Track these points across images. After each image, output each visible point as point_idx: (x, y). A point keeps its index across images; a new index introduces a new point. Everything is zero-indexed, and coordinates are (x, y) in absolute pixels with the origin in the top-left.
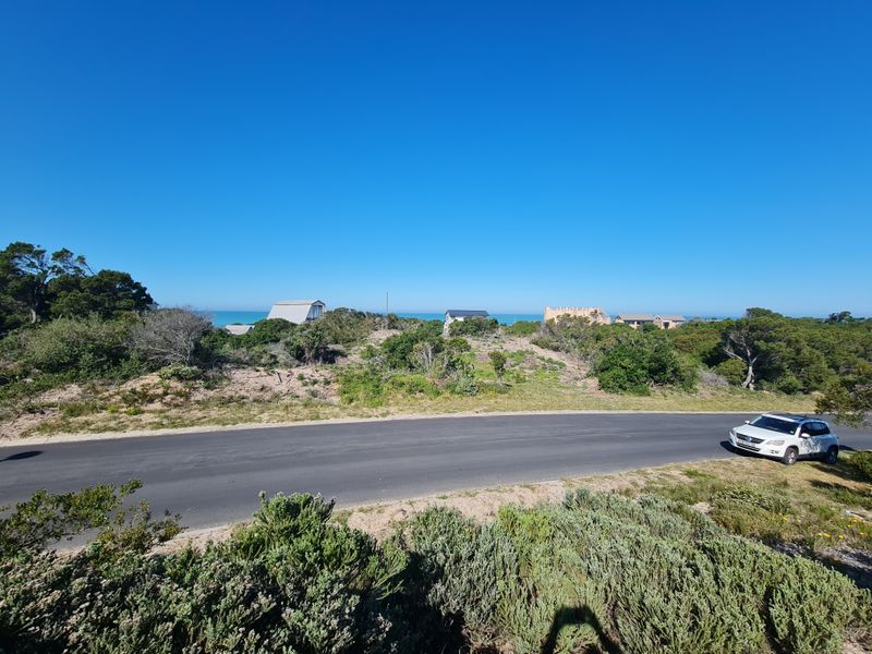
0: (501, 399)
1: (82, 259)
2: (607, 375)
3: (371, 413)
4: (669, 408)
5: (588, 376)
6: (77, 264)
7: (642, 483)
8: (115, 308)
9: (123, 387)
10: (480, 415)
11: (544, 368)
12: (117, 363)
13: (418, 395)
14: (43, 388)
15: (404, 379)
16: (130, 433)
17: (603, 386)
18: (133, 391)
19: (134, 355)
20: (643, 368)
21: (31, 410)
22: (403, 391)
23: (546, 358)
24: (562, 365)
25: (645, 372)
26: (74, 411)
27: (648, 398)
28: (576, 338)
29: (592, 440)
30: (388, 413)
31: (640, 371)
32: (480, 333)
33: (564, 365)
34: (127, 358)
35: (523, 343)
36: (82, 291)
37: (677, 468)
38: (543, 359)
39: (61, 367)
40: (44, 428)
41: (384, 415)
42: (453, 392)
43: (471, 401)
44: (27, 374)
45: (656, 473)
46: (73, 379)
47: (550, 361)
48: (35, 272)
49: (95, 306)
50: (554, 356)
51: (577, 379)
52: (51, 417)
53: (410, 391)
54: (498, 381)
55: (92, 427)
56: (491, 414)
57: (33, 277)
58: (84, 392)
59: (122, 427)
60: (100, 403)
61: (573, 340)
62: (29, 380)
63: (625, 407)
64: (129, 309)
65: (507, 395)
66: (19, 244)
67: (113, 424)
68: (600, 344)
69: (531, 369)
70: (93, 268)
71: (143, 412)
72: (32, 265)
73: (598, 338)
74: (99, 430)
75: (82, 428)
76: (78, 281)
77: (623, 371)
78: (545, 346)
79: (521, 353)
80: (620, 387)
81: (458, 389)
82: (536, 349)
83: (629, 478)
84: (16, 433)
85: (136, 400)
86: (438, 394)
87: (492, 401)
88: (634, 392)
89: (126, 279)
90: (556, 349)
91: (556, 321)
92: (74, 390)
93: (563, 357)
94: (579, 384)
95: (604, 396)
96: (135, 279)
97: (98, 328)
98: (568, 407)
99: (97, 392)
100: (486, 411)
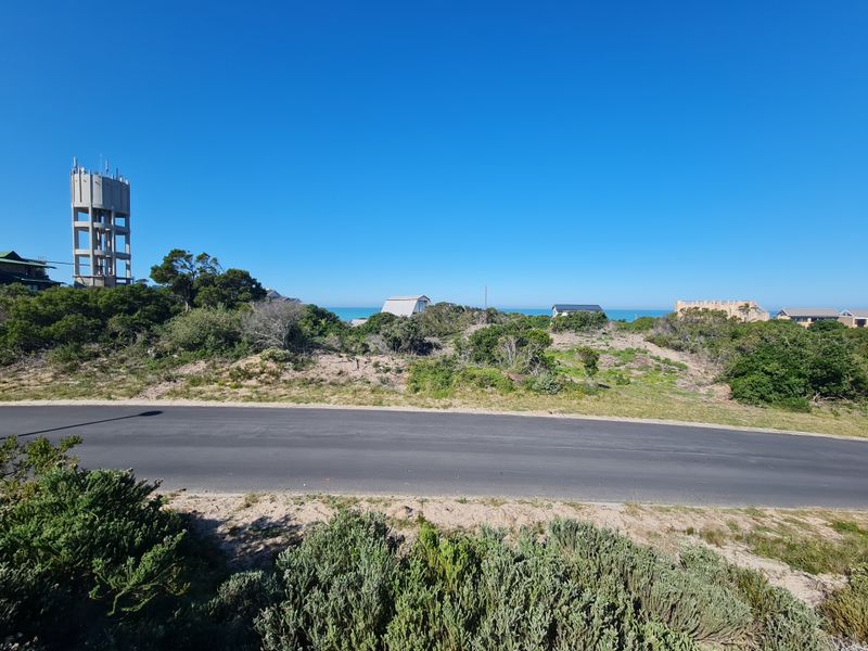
0: (588, 401)
1: (215, 260)
2: (741, 382)
3: (432, 404)
4: (839, 430)
5: (716, 381)
6: (213, 265)
7: (746, 526)
8: (237, 300)
9: (234, 365)
10: (554, 416)
11: (658, 369)
12: (232, 345)
13: (490, 389)
14: (183, 362)
15: (476, 372)
16: (227, 404)
17: (736, 395)
18: (239, 369)
19: (245, 339)
20: (800, 376)
21: (168, 379)
22: (473, 383)
23: (662, 359)
24: (682, 367)
25: (802, 381)
26: (195, 381)
27: (806, 415)
28: (706, 335)
29: (696, 461)
30: (450, 405)
31: (793, 379)
32: (585, 328)
33: (686, 368)
34: (240, 341)
35: (636, 340)
36: (215, 286)
37: (821, 514)
38: (658, 359)
39: (194, 347)
40: (174, 394)
41: (445, 407)
42: (529, 389)
43: (549, 399)
44: (174, 351)
45: (778, 518)
46: (203, 356)
47: (667, 361)
48: (186, 272)
49: (223, 298)
50: (673, 356)
51: (700, 385)
52: (180, 385)
53: (481, 385)
54: (590, 381)
55: (203, 395)
56: (567, 416)
57: (184, 276)
58: (208, 367)
59: (223, 398)
60: (214, 377)
61: (702, 339)
62: (175, 356)
63: (763, 423)
64: (246, 301)
65: (595, 397)
66: (176, 251)
67: (217, 394)
68: (737, 343)
69: (640, 369)
70: (222, 269)
71: (241, 387)
72: (184, 266)
73: (734, 336)
74: (207, 399)
75: (196, 396)
76: (213, 278)
77: (767, 378)
78: (664, 344)
79: (630, 352)
80: (762, 397)
81: (535, 386)
82: (651, 347)
83: (728, 517)
84: (154, 396)
85: (239, 376)
86: (511, 389)
87: (575, 402)
88: (784, 406)
89: (245, 276)
90: (678, 348)
91: (680, 315)
92: (202, 364)
93: (686, 358)
94: (702, 391)
95: (735, 407)
96: (252, 276)
97: (220, 315)
98: (675, 416)
99: (216, 368)
100: (562, 412)
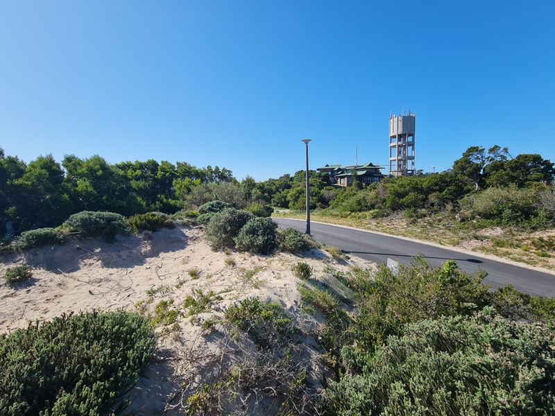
1: (506, 150)
6: (502, 154)
8: (527, 180)
9: (532, 235)
12: (527, 218)
14: (482, 227)
16: (538, 269)
18: (541, 239)
19: (542, 214)
21: (476, 238)
26: (499, 244)
34: (536, 215)
36: (505, 170)
39: (492, 216)
40: (483, 249)
44: (473, 218)
46: (499, 224)
48: (478, 162)
49: (513, 179)
52: (485, 243)
55: (511, 256)
57: (478, 165)
58: (505, 233)
59: (534, 264)
60: (515, 243)
62: (474, 221)
64: (538, 180)
66: (472, 148)
67: (525, 258)
70: (512, 155)
71: (549, 256)
72: (477, 158)
74: (515, 260)
75: (504, 255)
76: (502, 164)
84: (470, 248)
85: (543, 246)
89: (537, 159)
92: (498, 232)
96: (544, 158)
97: (515, 194)
99: (514, 235)
